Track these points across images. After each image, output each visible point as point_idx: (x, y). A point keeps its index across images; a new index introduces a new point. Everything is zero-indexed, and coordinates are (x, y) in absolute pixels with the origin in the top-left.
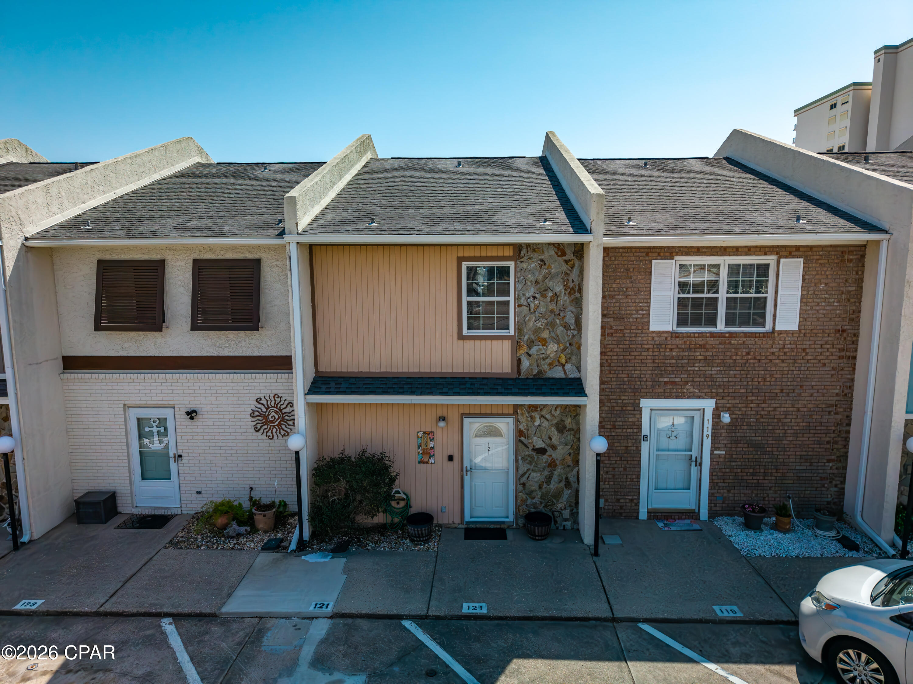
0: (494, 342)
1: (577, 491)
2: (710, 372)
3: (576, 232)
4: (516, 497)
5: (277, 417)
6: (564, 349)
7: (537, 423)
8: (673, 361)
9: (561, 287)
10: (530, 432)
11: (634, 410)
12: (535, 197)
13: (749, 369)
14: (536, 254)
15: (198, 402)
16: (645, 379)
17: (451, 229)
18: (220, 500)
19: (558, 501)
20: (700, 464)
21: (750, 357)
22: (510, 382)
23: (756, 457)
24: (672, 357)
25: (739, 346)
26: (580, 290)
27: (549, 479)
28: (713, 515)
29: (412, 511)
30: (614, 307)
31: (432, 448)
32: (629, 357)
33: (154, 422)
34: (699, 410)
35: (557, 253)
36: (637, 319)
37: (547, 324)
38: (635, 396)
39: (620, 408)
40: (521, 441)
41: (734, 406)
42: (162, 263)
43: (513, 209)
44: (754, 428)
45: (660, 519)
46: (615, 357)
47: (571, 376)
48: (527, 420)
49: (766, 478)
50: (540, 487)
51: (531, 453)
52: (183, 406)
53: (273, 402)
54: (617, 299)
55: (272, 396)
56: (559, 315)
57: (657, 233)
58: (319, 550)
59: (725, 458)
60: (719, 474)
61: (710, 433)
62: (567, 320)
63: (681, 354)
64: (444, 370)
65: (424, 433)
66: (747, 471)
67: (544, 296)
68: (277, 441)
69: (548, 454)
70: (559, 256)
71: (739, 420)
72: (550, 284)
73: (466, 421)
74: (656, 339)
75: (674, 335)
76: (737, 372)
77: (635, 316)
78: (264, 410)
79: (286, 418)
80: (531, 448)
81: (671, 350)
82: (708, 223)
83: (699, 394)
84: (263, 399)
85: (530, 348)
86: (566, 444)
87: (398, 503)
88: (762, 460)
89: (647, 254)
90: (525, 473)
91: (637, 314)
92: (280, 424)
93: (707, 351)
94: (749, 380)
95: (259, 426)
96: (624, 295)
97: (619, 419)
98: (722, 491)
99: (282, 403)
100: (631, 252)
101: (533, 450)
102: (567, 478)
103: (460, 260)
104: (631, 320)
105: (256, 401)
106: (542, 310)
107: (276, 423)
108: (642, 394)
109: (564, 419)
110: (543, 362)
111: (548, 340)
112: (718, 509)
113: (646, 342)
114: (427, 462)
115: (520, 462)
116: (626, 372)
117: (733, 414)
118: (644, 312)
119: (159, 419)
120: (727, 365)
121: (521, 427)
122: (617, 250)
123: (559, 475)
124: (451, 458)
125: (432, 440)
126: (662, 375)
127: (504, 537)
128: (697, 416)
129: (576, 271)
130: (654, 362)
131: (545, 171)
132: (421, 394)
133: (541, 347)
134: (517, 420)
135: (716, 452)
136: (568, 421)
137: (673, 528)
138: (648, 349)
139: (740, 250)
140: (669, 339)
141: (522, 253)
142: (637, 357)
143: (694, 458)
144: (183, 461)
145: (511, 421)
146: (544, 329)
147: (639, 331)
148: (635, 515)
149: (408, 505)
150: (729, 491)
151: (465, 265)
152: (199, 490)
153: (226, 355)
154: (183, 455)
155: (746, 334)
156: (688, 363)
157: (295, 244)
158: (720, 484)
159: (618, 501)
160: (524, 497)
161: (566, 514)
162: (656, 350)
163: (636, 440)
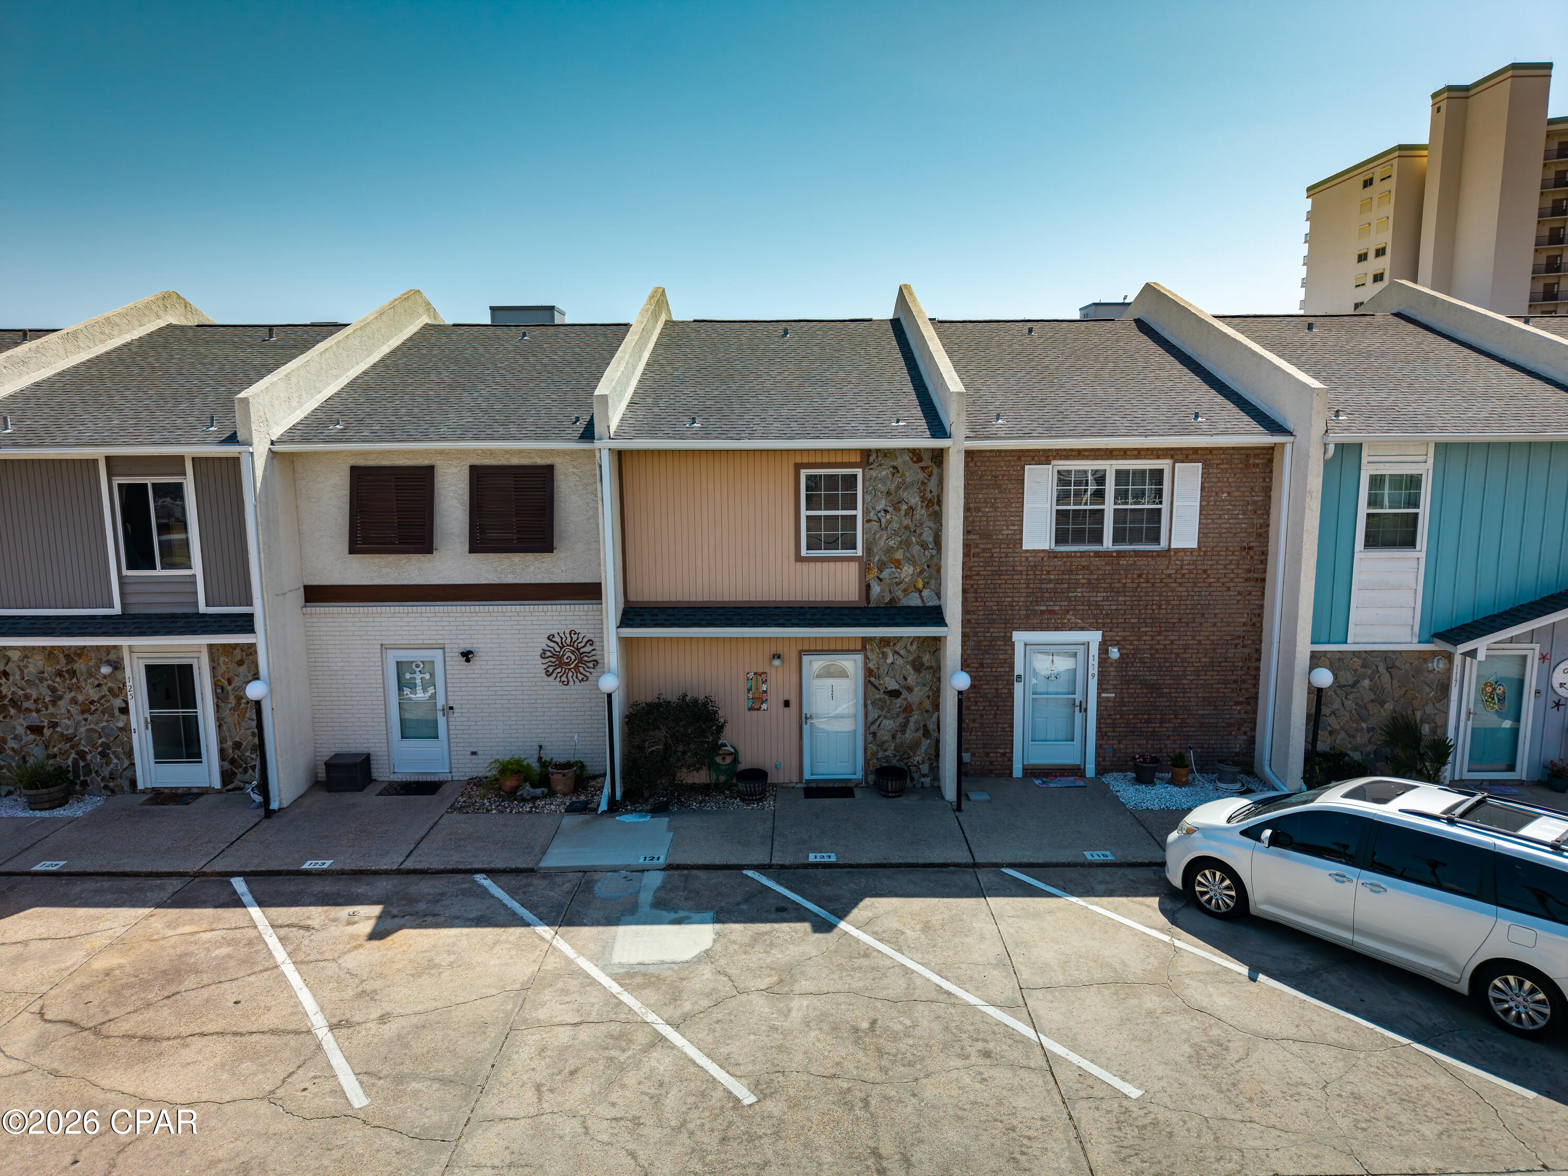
0: (839, 564)
1: (937, 741)
2: (1095, 599)
3: (934, 436)
4: (865, 749)
5: (573, 658)
6: (921, 573)
7: (889, 661)
8: (1052, 586)
9: (918, 499)
10: (881, 671)
11: (1005, 645)
12: (886, 386)
13: (1141, 594)
14: (887, 460)
15: (475, 641)
16: (1017, 608)
17: (788, 431)
18: (507, 758)
19: (915, 753)
20: (1086, 710)
21: (1142, 580)
22: (858, 612)
23: (1152, 699)
24: (1050, 581)
25: (1129, 567)
26: (940, 503)
27: (904, 727)
28: (1101, 770)
29: (742, 767)
30: (980, 521)
31: (765, 692)
32: (999, 582)
33: (417, 666)
34: (1083, 644)
35: (912, 459)
36: (1007, 535)
37: (900, 543)
38: (1006, 628)
39: (988, 643)
40: (870, 682)
41: (1124, 639)
42: (431, 469)
43: (860, 404)
44: (1148, 665)
45: (1037, 777)
46: (982, 582)
47: (930, 604)
48: (878, 657)
49: (1164, 725)
50: (894, 737)
51: (882, 696)
52: (456, 646)
53: (569, 640)
54: (983, 512)
55: (567, 632)
56: (915, 531)
57: (1028, 435)
58: (635, 811)
59: (1114, 702)
60: (1109, 721)
61: (1096, 672)
62: (924, 537)
63: (1061, 577)
64: (779, 599)
65: (756, 674)
66: (1140, 717)
67: (897, 509)
68: (573, 688)
69: (902, 697)
70: (914, 462)
71: (1131, 656)
72: (905, 495)
73: (806, 659)
74: (1031, 559)
75: (1051, 554)
76: (1128, 598)
77: (1005, 532)
78: (558, 649)
79: (585, 658)
80: (882, 691)
81: (1048, 573)
82: (1091, 421)
83: (1083, 625)
84: (556, 635)
85: (881, 570)
86: (924, 685)
87: (724, 759)
88: (1158, 704)
89: (1019, 458)
90: (876, 720)
91: (1007, 529)
92: (577, 667)
93: (1092, 573)
94: (1141, 607)
95: (551, 669)
96: (992, 507)
97: (987, 656)
98: (1111, 742)
99: (580, 640)
100: (1000, 456)
101: (885, 692)
102: (925, 725)
103: (798, 467)
104: (1000, 537)
105: (548, 638)
106: (895, 525)
107: (573, 666)
108: (1015, 625)
109: (921, 655)
110: (896, 588)
111: (903, 562)
112: (1108, 763)
113: (1018, 564)
114: (759, 709)
115: (870, 707)
116: (995, 599)
117: (1124, 648)
118: (1016, 527)
119: (423, 662)
120: (1116, 590)
121: (871, 665)
122: (983, 454)
123: (916, 722)
124: (787, 704)
125: (765, 682)
126: (1038, 603)
127: (853, 796)
128: (1081, 651)
129: (934, 479)
130: (1028, 587)
132: (754, 626)
133: (894, 569)
134: (866, 657)
135: (1103, 695)
136: (926, 658)
137: (1051, 785)
138: (1021, 571)
139: (1128, 453)
140: (1046, 559)
141: (871, 459)
142: (1009, 582)
143: (1077, 703)
144: (455, 715)
145: (859, 658)
146: (898, 548)
147: (1010, 550)
148: (1008, 772)
149: (736, 760)
150: (1120, 742)
151: (804, 473)
152: (474, 750)
153: (510, 582)
154: (455, 706)
155: (1137, 553)
156: (1069, 587)
157: (607, 451)
158: (1110, 734)
159: (987, 754)
160: (875, 748)
161: (925, 768)
162: (1030, 572)
163: (1008, 680)
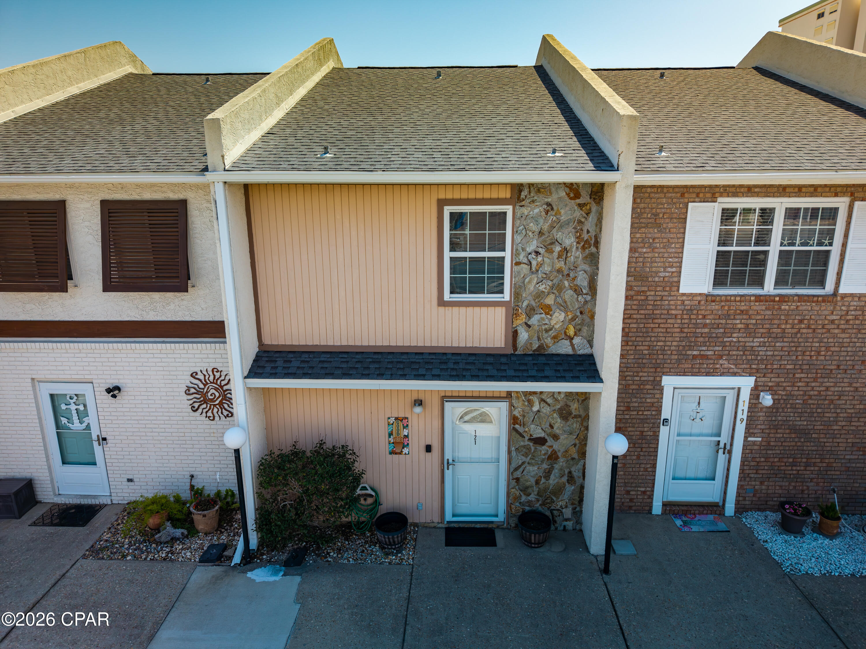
0: (484, 309)
1: (582, 487)
2: (751, 344)
3: (598, 168)
4: (508, 494)
5: (217, 394)
6: (573, 319)
7: (535, 408)
8: (706, 330)
9: (573, 239)
10: (526, 419)
11: (654, 389)
12: (535, 118)
13: (800, 340)
14: (541, 196)
15: (121, 377)
16: (669, 352)
17: (430, 162)
19: (558, 498)
20: (730, 452)
21: (803, 326)
22: (503, 360)
23: (799, 444)
24: (705, 326)
25: (790, 313)
26: (597, 244)
27: (548, 474)
28: (740, 509)
29: (383, 509)
30: (636, 263)
31: (406, 437)
32: (652, 326)
33: (71, 398)
34: (733, 388)
35: (568, 195)
36: (664, 278)
37: (552, 287)
38: (656, 372)
39: (637, 387)
40: (515, 429)
41: (778, 385)
42: (62, 204)
43: (510, 134)
44: (800, 411)
45: (677, 515)
46: (635, 326)
47: (581, 352)
48: (523, 405)
49: (808, 468)
50: (537, 482)
51: (527, 443)
52: (103, 381)
53: (211, 378)
54: (640, 253)
55: (210, 370)
56: (568, 275)
57: (701, 168)
58: (269, 562)
59: (760, 446)
60: (753, 464)
61: (745, 417)
62: (578, 282)
63: (717, 321)
64: (420, 344)
65: (396, 419)
66: (785, 460)
67: (550, 251)
68: (219, 423)
69: (547, 444)
70: (571, 199)
71: (782, 402)
72: (559, 236)
73: (448, 405)
74: (687, 303)
75: (709, 298)
76: (786, 344)
77: (662, 274)
78: (201, 386)
80: (527, 438)
81: (704, 317)
82: (764, 154)
83: (736, 370)
84: (199, 373)
85: (529, 317)
86: (571, 434)
87: (365, 500)
88: (805, 448)
89: (683, 195)
90: (520, 466)
91: (665, 271)
92: (221, 404)
93: (750, 318)
94: (799, 353)
95: (196, 405)
96: (649, 247)
97: (634, 400)
98: (753, 483)
99: (223, 378)
100: (662, 192)
101: (530, 440)
102: (570, 472)
103: (441, 203)
104: (657, 279)
105: (192, 375)
106: (547, 268)
107: (217, 402)
108: (665, 370)
109: (569, 403)
110: (545, 335)
111: (553, 308)
112: (747, 503)
113: (673, 307)
114: (401, 453)
115: (514, 454)
116: (647, 343)
117: (776, 394)
118: (674, 270)
119: (76, 395)
120: (774, 335)
121: (516, 413)
122: (644, 190)
123: (561, 469)
124: (429, 448)
125: (406, 427)
126: (691, 348)
127: (493, 543)
128: (731, 397)
129: (592, 218)
130: (682, 332)
131: (544, 84)
132: (392, 377)
133: (543, 316)
134: (511, 405)
135: (749, 439)
136: (574, 406)
137: (695, 529)
138: (676, 315)
139: (804, 190)
140: (702, 303)
141: (523, 195)
142: (662, 326)
143: (722, 445)
144: (109, 445)
145: (504, 406)
146: (549, 294)
147: (666, 293)
148: (647, 508)
149: (377, 503)
150: (762, 483)
151: (447, 210)
152: (130, 477)
153: (151, 319)
154: (108, 438)
155: (800, 297)
156: (725, 332)
157: (221, 185)
158: (752, 476)
159: (628, 492)
160: (518, 494)
161: (568, 513)
162: (685, 317)
163: (654, 423)
